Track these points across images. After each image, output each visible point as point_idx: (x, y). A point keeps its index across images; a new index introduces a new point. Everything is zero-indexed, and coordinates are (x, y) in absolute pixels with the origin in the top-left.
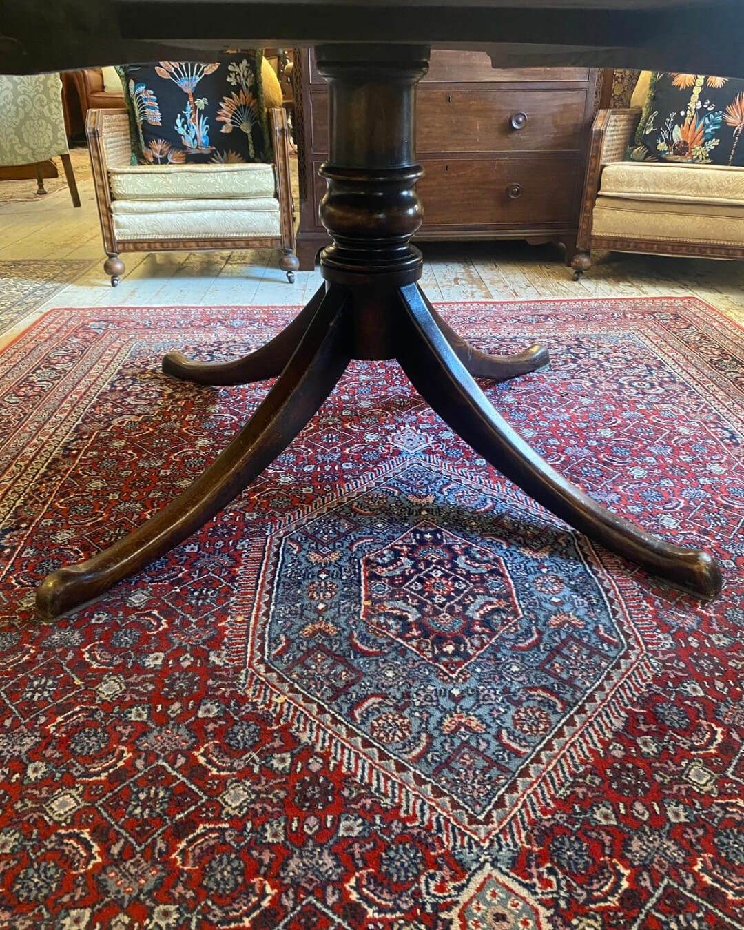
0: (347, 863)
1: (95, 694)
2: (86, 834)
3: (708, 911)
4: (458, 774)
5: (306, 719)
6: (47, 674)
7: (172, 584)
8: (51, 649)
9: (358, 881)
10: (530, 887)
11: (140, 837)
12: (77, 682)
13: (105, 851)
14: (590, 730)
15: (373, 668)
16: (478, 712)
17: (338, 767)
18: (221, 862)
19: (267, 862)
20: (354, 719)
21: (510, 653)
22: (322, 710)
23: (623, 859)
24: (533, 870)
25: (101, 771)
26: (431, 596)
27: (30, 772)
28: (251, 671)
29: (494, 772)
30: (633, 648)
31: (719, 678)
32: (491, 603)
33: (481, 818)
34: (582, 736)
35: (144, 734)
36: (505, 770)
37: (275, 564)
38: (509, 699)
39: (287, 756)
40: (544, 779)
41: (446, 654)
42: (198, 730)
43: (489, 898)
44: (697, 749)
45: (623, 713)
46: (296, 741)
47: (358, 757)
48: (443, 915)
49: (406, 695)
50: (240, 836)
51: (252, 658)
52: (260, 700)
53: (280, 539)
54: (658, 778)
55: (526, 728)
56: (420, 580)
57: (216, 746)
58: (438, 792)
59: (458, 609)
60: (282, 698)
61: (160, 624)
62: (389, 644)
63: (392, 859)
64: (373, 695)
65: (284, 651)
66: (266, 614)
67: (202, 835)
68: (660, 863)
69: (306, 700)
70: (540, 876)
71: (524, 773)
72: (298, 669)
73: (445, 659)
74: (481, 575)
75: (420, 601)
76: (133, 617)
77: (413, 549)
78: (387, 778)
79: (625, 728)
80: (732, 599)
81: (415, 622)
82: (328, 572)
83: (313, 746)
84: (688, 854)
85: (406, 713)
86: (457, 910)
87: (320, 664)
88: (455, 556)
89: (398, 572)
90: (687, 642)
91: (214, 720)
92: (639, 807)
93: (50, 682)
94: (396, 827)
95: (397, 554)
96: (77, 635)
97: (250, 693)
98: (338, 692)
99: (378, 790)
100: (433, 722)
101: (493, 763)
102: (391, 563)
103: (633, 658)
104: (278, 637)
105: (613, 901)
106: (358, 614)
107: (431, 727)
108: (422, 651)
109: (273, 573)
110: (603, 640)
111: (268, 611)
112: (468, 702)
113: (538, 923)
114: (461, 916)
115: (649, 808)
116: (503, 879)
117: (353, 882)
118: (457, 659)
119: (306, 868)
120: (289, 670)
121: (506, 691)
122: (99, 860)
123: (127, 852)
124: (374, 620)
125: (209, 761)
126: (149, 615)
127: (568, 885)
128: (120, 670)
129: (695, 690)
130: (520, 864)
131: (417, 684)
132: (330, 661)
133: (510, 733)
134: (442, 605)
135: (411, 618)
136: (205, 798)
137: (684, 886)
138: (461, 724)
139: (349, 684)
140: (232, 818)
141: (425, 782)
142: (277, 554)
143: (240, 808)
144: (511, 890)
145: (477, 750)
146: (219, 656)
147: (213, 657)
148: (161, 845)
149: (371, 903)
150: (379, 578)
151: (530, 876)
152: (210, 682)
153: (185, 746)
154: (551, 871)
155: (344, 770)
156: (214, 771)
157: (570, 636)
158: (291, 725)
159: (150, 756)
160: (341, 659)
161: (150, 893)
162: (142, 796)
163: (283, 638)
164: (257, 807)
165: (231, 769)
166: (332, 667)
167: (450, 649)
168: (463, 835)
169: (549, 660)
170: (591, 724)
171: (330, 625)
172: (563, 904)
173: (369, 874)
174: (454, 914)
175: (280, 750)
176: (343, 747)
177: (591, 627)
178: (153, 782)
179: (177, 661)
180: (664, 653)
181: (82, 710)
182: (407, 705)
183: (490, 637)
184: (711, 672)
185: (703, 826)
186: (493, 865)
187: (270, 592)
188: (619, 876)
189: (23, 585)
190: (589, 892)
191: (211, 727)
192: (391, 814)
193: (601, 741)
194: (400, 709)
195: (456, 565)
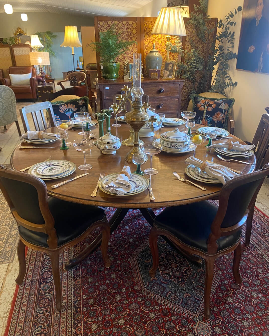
0: (175, 324)
1: (116, 299)
2: (128, 326)
3: (234, 323)
4: (189, 305)
5: (159, 299)
6: (104, 296)
7: (119, 272)
8: (101, 290)
9: (178, 327)
10: (206, 323)
11: (138, 325)
12: (111, 297)
13: (133, 329)
15: (167, 286)
17: (168, 307)
18: (154, 327)
19: (162, 326)
20: (167, 297)
21: (192, 279)
22: (161, 296)
23: (220, 316)
24: (206, 320)
25: (125, 314)
26: (173, 268)
27: (112, 316)
28: (144, 290)
29: (195, 304)
31: (231, 279)
32: (185, 268)
33: (195, 312)
35: (129, 306)
36: (197, 303)
37: (138, 264)
38: (194, 289)
39: (158, 306)
41: (180, 281)
42: (139, 304)
43: (200, 326)
44: (229, 294)
45: (215, 289)
46: (158, 303)
47: (171, 305)
48: (194, 330)
49: (175, 291)
50: (156, 322)
51: (143, 287)
52: (148, 296)
53: (137, 257)
54: (223, 301)
55: (199, 295)
56: (170, 264)
57: (144, 306)
58: (187, 309)
59: (179, 270)
60: (152, 295)
61: (121, 282)
62: (169, 280)
63: (183, 322)
64: (169, 292)
65: (149, 285)
66: (141, 277)
67: (149, 323)
68: (226, 316)
69: (157, 294)
70: (207, 321)
71: (201, 303)
72: (153, 288)
73: (180, 282)
74: (182, 261)
75: (171, 270)
76: (114, 281)
77: (166, 257)
78: (177, 308)
79: (216, 292)
80: (231, 261)
81: (172, 275)
82: (150, 265)
83: (162, 304)
84: (230, 313)
85: (176, 295)
86: (195, 329)
87: (157, 287)
88: (175, 258)
89: (165, 263)
90: (224, 272)
91: (141, 301)
92: (221, 307)
93: (105, 298)
94: (182, 317)
95: (163, 258)
96: (105, 287)
97: (146, 295)
98: (163, 292)
99: (176, 310)
100: (182, 296)
101: (195, 302)
102: (162, 261)
105: (220, 323)
106: (160, 274)
107: (182, 297)
108: (175, 281)
109: (139, 266)
111: (142, 276)
112: (187, 291)
113: (209, 329)
114: (196, 330)
115: (223, 306)
116: (202, 322)
117: (177, 327)
118: (182, 282)
119: (169, 326)
120: (151, 289)
121: (193, 287)
122: (133, 330)
123: (137, 329)
124: (164, 275)
125: (144, 309)
126: (118, 280)
127: (212, 322)
128: (118, 293)
129: (227, 282)
130: (204, 320)
131: (176, 288)
132: (158, 286)
133: (196, 296)
134: (176, 270)
135: (171, 274)
136: (147, 317)
137: (230, 319)
138: (187, 296)
139: (164, 290)
140: (153, 319)
141: (184, 308)
142: (138, 261)
143: (153, 317)
144: (203, 324)
145: (191, 300)
146: (136, 287)
148: (142, 326)
149: (182, 330)
150: (161, 265)
151: (206, 321)
152: (137, 293)
153: (138, 307)
154: (209, 320)
155: (169, 308)
156: (146, 311)
157: (202, 274)
158: (156, 300)
159: (132, 310)
160: (160, 285)
162: (135, 318)
163: (147, 282)
164: (156, 317)
165: (149, 310)
166: (159, 287)
167: (181, 280)
168: (193, 316)
169: (199, 280)
171: (155, 278)
172: (212, 325)
173: (180, 325)
174: (195, 330)
175: (156, 305)
176: (167, 303)
178: (136, 315)
179: (128, 290)
180: (220, 275)
181: (115, 303)
182: (176, 293)
183: (187, 276)
184: (229, 278)
185: (232, 308)
186: (199, 320)
187: (140, 271)
188: (220, 319)
189: (87, 276)
190: (216, 322)
191: (141, 303)
192: (180, 314)
193: (212, 295)
194: (175, 294)
195: (176, 260)
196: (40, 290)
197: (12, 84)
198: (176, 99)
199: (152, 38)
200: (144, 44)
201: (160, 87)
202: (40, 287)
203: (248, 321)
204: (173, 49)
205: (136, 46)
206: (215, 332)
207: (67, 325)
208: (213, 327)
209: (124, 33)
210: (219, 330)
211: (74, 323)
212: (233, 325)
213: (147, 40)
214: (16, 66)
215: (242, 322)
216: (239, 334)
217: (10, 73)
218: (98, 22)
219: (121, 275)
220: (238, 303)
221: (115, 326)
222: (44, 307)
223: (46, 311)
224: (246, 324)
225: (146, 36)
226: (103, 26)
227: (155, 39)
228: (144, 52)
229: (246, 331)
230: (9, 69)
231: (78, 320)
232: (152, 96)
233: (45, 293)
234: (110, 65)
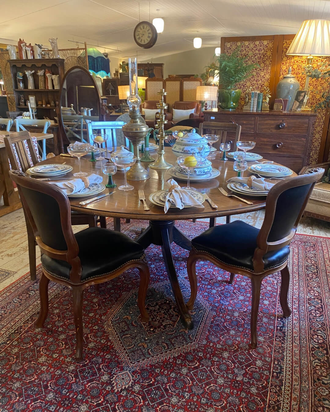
0: (103, 361)
2: (63, 343)
3: (163, 392)
4: (135, 354)
5: (113, 335)
7: (104, 299)
9: (103, 365)
10: (133, 376)
11: (72, 346)
13: (65, 347)
14: (169, 355)
15: (133, 329)
16: (148, 344)
17: (113, 345)
19: (90, 357)
20: (122, 337)
21: (165, 334)
22: (117, 334)
23: (155, 378)
24: (136, 374)
26: (157, 317)
27: (59, 329)
28: (108, 322)
29: (142, 356)
30: (194, 341)
31: (209, 354)
32: (170, 322)
33: (133, 362)
34: (166, 355)
36: (145, 356)
37: (128, 300)
38: (157, 344)
40: (151, 361)
41: (150, 330)
42: (91, 331)
43: (124, 375)
44: (189, 366)
45: (179, 354)
46: (108, 338)
47: (118, 345)
49: (136, 336)
50: (88, 351)
51: (110, 320)
52: (106, 328)
53: (133, 294)
54: (175, 368)
55: (156, 350)
56: (157, 313)
57: (93, 335)
58: (128, 356)
59: (161, 321)
60: (111, 329)
61: (96, 307)
62: (140, 325)
63: (112, 364)
64: (129, 334)
65: (117, 320)
66: (118, 311)
68: (161, 382)
69: (115, 331)
70: (136, 376)
71: (148, 358)
74: (173, 315)
75: (154, 317)
76: (92, 304)
77: (162, 304)
78: (121, 350)
79: (177, 357)
83: (111, 340)
84: (168, 382)
85: (133, 340)
86: (116, 375)
87: (122, 325)
88: (171, 308)
89: (154, 309)
90: (210, 344)
91: (95, 330)
92: (166, 371)
94: (116, 359)
95: (157, 304)
97: (105, 326)
98: (122, 332)
99: (118, 352)
100: (137, 343)
101: (143, 354)
102: (154, 306)
103: (193, 343)
104: (117, 317)
105: (146, 384)
108: (146, 329)
109: (126, 302)
110: (189, 338)
112: (147, 341)
113: (129, 382)
115: (168, 372)
116: (129, 373)
118: (152, 332)
119: (96, 360)
120: (116, 324)
121: (158, 342)
123: (69, 348)
125: (90, 337)
126: (95, 304)
127: (140, 379)
129: (201, 354)
130: (134, 373)
131: (140, 335)
133: (151, 350)
134: (158, 319)
136: (86, 343)
137: (162, 387)
138: (143, 345)
139: (126, 331)
140: (89, 348)
141: (127, 353)
142: (129, 298)
143: (91, 347)
144: (129, 376)
145: (142, 351)
146: (104, 317)
147: (102, 317)
149: (103, 369)
152: (99, 322)
153: (88, 333)
154: (139, 376)
155: (114, 346)
156: (90, 339)
158: (109, 335)
160: (127, 325)
161: (68, 355)
163: (119, 317)
164: (94, 348)
165: (93, 340)
166: (125, 326)
167: (152, 330)
168: (127, 364)
169: (172, 338)
170: (170, 354)
171: (130, 317)
172: (136, 381)
173: (106, 365)
174: (115, 376)
175: (104, 339)
176: (116, 342)
177: (189, 334)
179: (95, 316)
180: (201, 345)
182: (135, 338)
183: (163, 329)
184: (209, 352)
185: (176, 379)
186: (129, 371)
187: (122, 306)
188: (152, 381)
190: (143, 381)
191: (94, 331)
192: (116, 356)
193: (169, 357)
194: (132, 338)
195: (169, 311)
196: (31, 287)
197: (173, 120)
198: (303, 139)
199: (293, 60)
200: (281, 69)
201: (281, 121)
202: (33, 285)
203: (180, 399)
204: (314, 73)
205: (269, 71)
206: (132, 388)
207: (21, 318)
208: (135, 383)
209: (255, 56)
210: (139, 388)
211: (28, 320)
212: (158, 393)
213: (285, 64)
214: (183, 101)
215: (172, 397)
216: (155, 404)
217: (175, 107)
218: (225, 43)
219: (103, 302)
220: (189, 378)
221: (53, 337)
222: (21, 300)
223: (19, 302)
224: (174, 400)
225: (285, 59)
226: (231, 47)
227: (297, 62)
228: (279, 78)
229: (166, 405)
230: (175, 104)
231: (32, 319)
232: (269, 131)
233: (32, 290)
234: (226, 92)
